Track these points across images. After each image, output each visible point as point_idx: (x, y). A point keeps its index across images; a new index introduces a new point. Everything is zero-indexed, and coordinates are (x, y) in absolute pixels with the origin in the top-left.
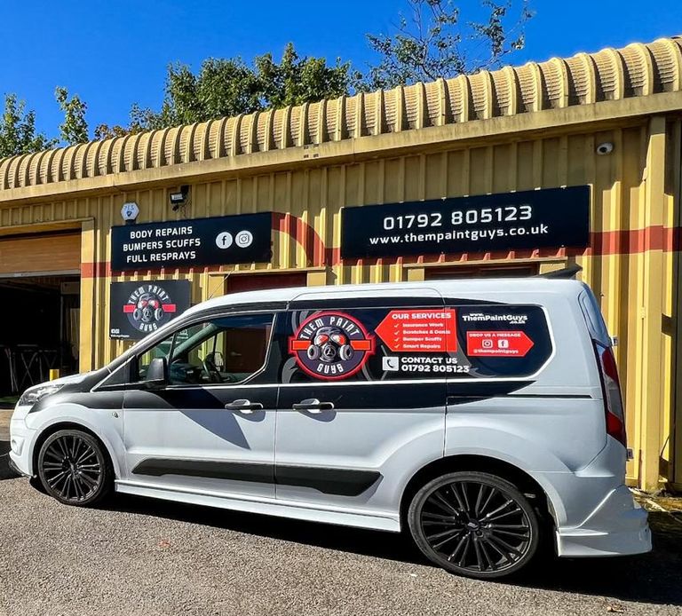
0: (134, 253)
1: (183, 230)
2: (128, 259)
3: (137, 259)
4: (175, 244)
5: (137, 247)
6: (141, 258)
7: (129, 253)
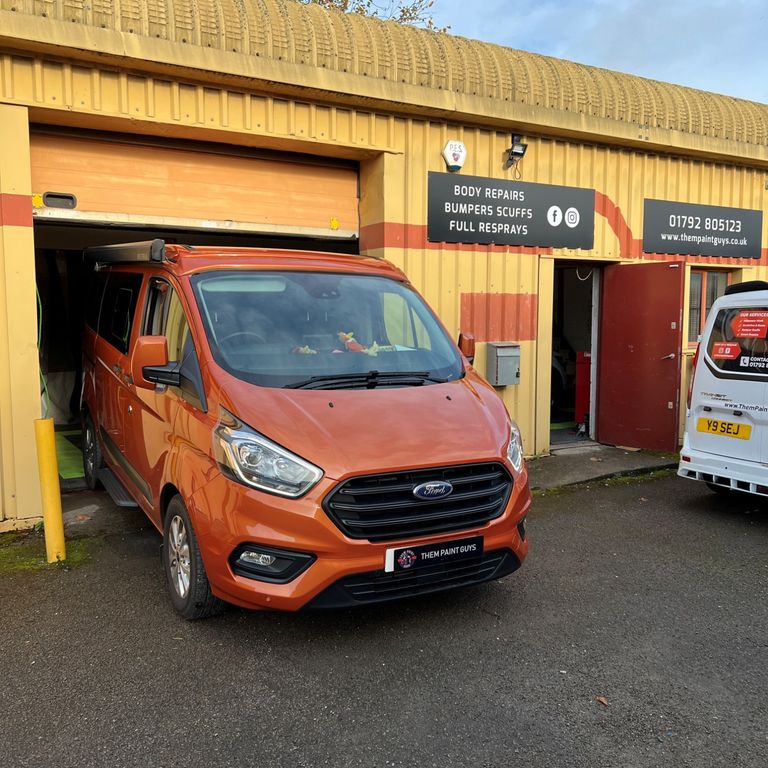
0: (460, 217)
1: (515, 195)
2: (452, 226)
3: (462, 227)
4: (507, 212)
5: (463, 209)
6: (468, 227)
7: (452, 216)
